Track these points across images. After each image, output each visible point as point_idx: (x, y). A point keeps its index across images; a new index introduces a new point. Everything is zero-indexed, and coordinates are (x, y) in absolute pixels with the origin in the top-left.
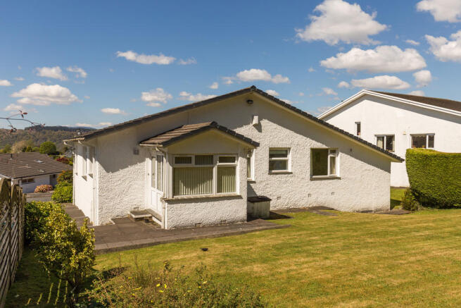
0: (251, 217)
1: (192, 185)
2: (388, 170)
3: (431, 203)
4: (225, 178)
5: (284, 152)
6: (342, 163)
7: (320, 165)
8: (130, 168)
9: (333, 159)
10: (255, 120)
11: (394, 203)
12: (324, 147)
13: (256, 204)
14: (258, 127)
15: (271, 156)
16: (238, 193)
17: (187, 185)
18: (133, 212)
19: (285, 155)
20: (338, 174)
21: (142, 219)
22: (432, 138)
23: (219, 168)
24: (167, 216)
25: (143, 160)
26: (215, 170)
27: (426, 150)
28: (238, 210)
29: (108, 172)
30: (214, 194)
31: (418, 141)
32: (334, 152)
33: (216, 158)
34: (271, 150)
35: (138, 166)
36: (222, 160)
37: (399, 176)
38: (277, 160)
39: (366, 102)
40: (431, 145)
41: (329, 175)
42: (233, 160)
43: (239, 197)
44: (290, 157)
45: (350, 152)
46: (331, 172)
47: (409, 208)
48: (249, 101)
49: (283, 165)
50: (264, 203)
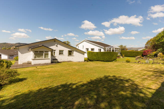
0: (52, 62)
1: (39, 57)
2: (84, 55)
3: (90, 61)
4: (46, 56)
5: (63, 51)
6: (75, 53)
7: (70, 53)
8: (27, 53)
9: (73, 53)
10: (56, 45)
11: (85, 60)
12: (71, 50)
13: (54, 60)
14: (57, 46)
15: (60, 51)
16: (49, 58)
17: (37, 57)
18: (27, 62)
19: (63, 52)
20: (74, 55)
21: (28, 63)
22: (94, 49)
23: (45, 54)
24: (33, 63)
25: (30, 52)
26: (44, 54)
27: (93, 51)
28: (49, 61)
29: (22, 54)
30: (44, 58)
31: (92, 49)
32: (73, 51)
33: (44, 52)
34: (59, 50)
35: (29, 53)
36: (45, 52)
37: (86, 56)
39: (84, 42)
40: (94, 50)
41: (72, 55)
42: (48, 52)
43: (49, 59)
44: (64, 52)
45: (76, 51)
46: (73, 55)
47: (87, 61)
48: (55, 41)
49: (63, 53)
50: (56, 60)
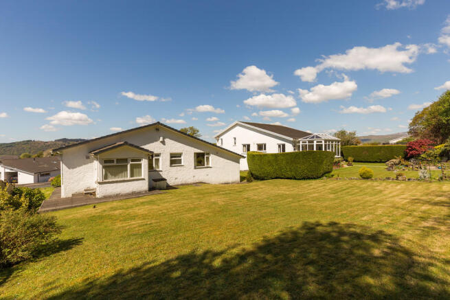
0: (151, 189)
1: (115, 175)
2: (239, 163)
4: (135, 170)
5: (180, 155)
6: (213, 159)
7: (200, 160)
8: (84, 166)
9: (208, 158)
10: (161, 139)
11: (242, 179)
12: (202, 152)
13: (158, 183)
14: (163, 143)
15: (171, 157)
16: (143, 177)
17: (112, 174)
18: (85, 190)
19: (180, 157)
20: (210, 166)
21: (88, 193)
22: (265, 145)
23: (131, 165)
24: (101, 191)
25: (92, 162)
26: (129, 166)
27: (263, 152)
28: (143, 186)
29: (69, 168)
30: (129, 178)
31: (261, 147)
32: (208, 154)
33: (129, 160)
34: (171, 154)
35: (90, 165)
36: (132, 161)
37: (244, 165)
38: (175, 160)
39: (238, 128)
40: (265, 149)
41: (206, 166)
42: (140, 161)
43: (144, 179)
44: (182, 158)
45: (217, 154)
46: (208, 164)
47: (249, 181)
48: (157, 130)
49: (180, 161)
50: (162, 182)
